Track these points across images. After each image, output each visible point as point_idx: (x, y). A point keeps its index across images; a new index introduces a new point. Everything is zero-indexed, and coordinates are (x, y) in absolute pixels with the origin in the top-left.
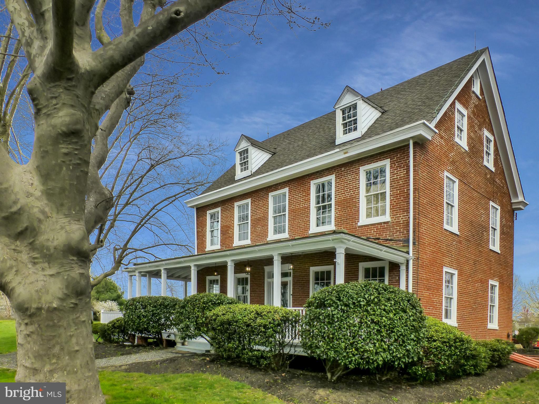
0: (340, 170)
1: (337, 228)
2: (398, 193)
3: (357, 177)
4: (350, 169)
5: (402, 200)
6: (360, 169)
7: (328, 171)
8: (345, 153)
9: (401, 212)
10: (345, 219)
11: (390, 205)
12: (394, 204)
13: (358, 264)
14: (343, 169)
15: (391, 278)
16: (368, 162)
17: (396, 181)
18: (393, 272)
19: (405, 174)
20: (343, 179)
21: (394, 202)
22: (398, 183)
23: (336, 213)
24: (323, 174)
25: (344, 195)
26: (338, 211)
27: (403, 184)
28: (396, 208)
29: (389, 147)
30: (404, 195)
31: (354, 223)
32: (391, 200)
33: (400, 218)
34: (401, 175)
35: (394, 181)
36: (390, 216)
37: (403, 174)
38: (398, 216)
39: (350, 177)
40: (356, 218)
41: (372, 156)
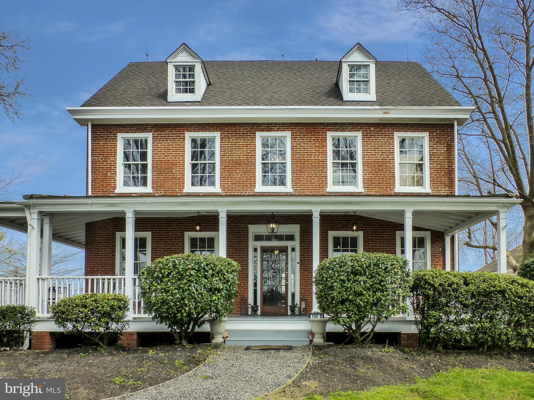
0: (369, 129)
1: (366, 191)
2: (439, 167)
3: (391, 141)
4: (382, 131)
5: (442, 175)
6: (395, 134)
7: (352, 126)
8: (384, 113)
9: (442, 186)
10: (377, 182)
11: (430, 177)
12: (434, 177)
13: (395, 232)
14: (372, 129)
15: (434, 249)
16: (404, 129)
17: (436, 155)
18: (435, 243)
19: (445, 151)
20: (372, 140)
21: (435, 175)
22: (438, 157)
23: (365, 174)
24: (344, 128)
25: (374, 156)
26: (367, 172)
27: (444, 160)
28: (437, 181)
29: (428, 121)
30: (445, 171)
31: (389, 189)
32: (430, 173)
33: (442, 192)
34: (441, 151)
35: (434, 155)
36: (431, 188)
37: (443, 151)
38: (440, 189)
39: (382, 139)
40: (391, 183)
41: (407, 125)
